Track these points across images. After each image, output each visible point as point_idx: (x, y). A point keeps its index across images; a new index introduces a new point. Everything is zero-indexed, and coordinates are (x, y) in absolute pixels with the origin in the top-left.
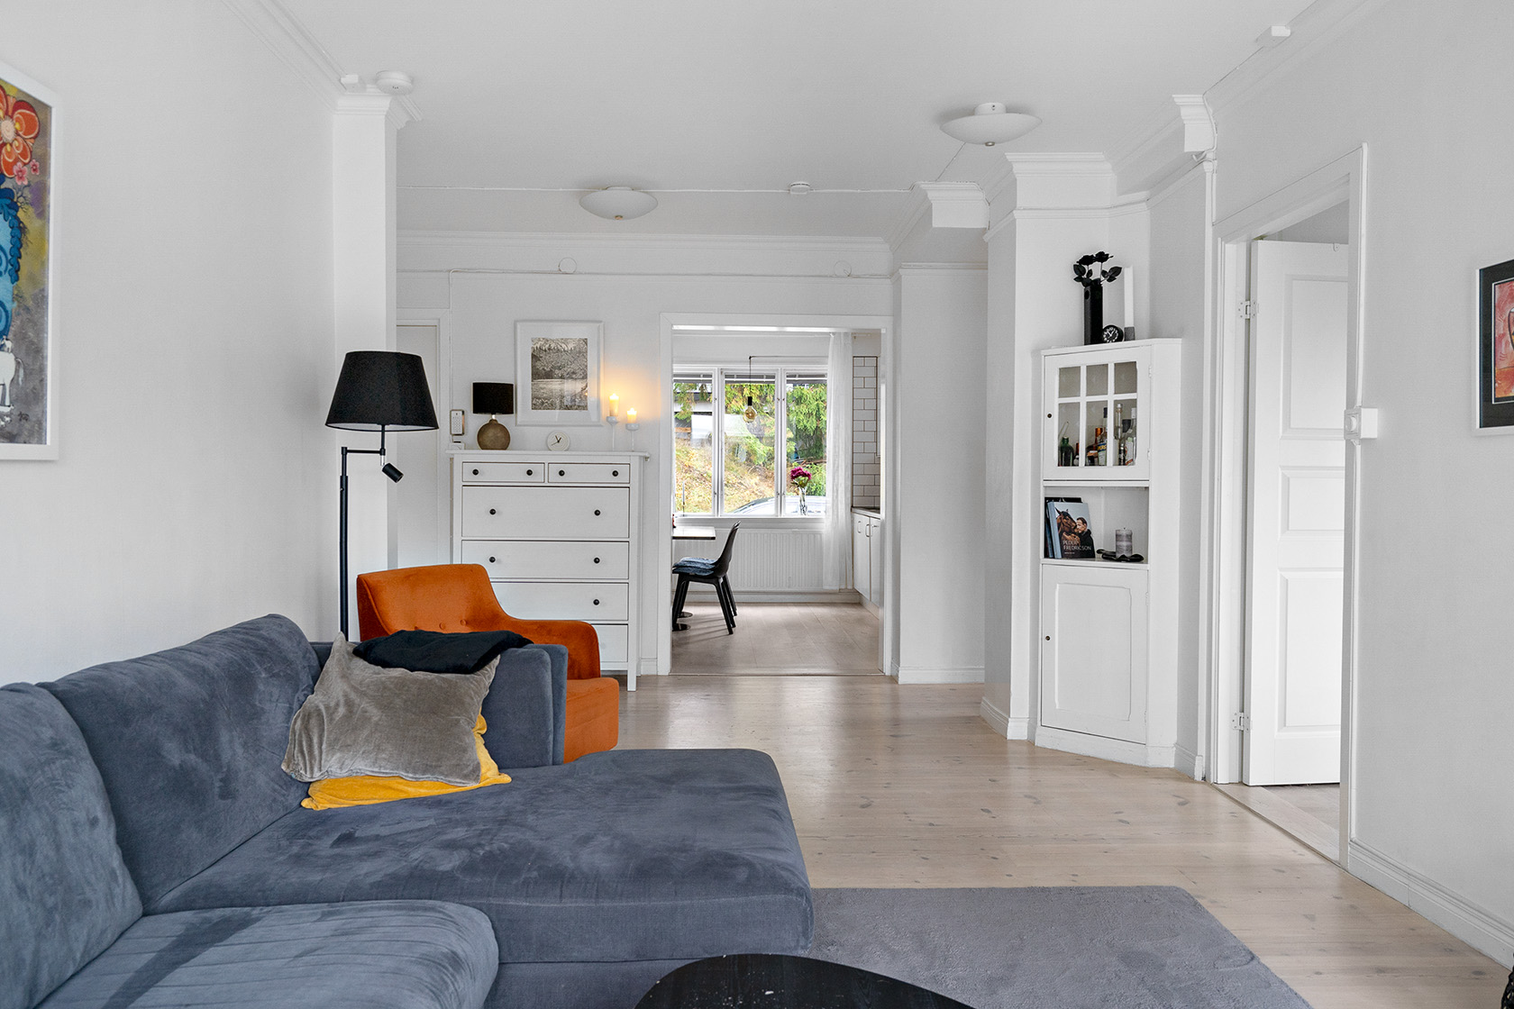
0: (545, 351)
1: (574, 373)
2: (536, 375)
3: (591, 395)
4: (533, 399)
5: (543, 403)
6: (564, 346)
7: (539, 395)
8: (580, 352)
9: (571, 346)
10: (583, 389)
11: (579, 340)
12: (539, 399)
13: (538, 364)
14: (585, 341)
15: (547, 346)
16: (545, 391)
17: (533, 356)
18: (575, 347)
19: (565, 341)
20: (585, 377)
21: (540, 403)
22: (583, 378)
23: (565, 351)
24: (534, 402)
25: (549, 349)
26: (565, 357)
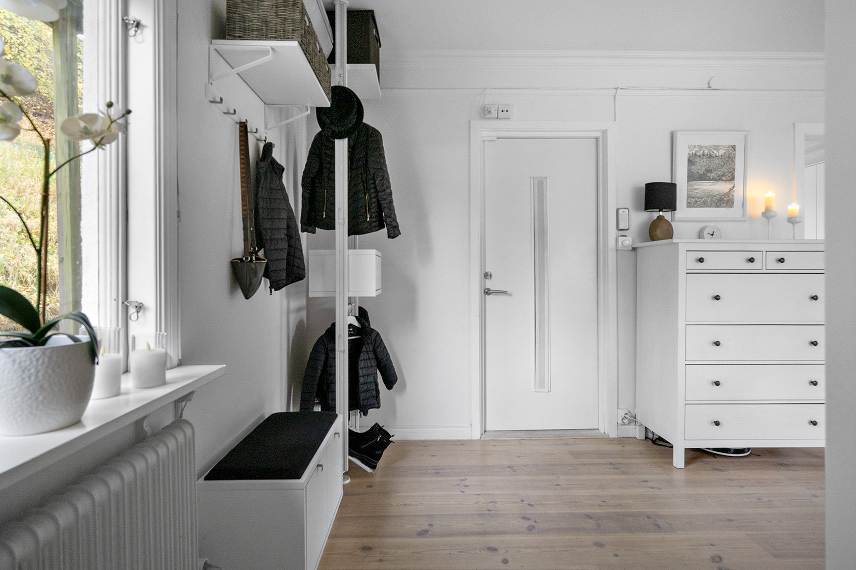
0: (700, 156)
1: (723, 176)
2: (691, 177)
3: (738, 194)
4: (688, 198)
5: (696, 202)
6: (715, 152)
7: (693, 194)
8: (729, 157)
9: (722, 152)
10: (731, 190)
11: (729, 147)
12: (693, 198)
13: (694, 168)
14: (734, 147)
15: (701, 152)
16: (698, 191)
17: (689, 161)
18: (725, 153)
19: (717, 148)
20: (733, 179)
21: (694, 202)
22: (730, 180)
23: (716, 156)
24: (689, 201)
25: (703, 155)
26: (716, 161)
